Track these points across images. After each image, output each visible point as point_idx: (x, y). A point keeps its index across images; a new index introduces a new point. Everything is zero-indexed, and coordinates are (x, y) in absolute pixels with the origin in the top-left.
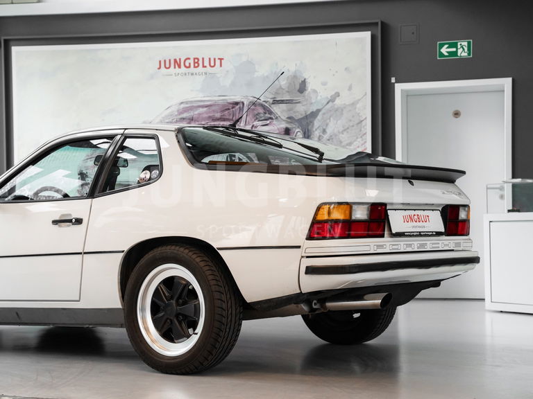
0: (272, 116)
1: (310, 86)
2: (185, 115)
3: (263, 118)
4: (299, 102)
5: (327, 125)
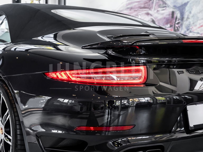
0: (166, 5)
2: (129, 6)
3: (162, 7)
5: (192, 9)
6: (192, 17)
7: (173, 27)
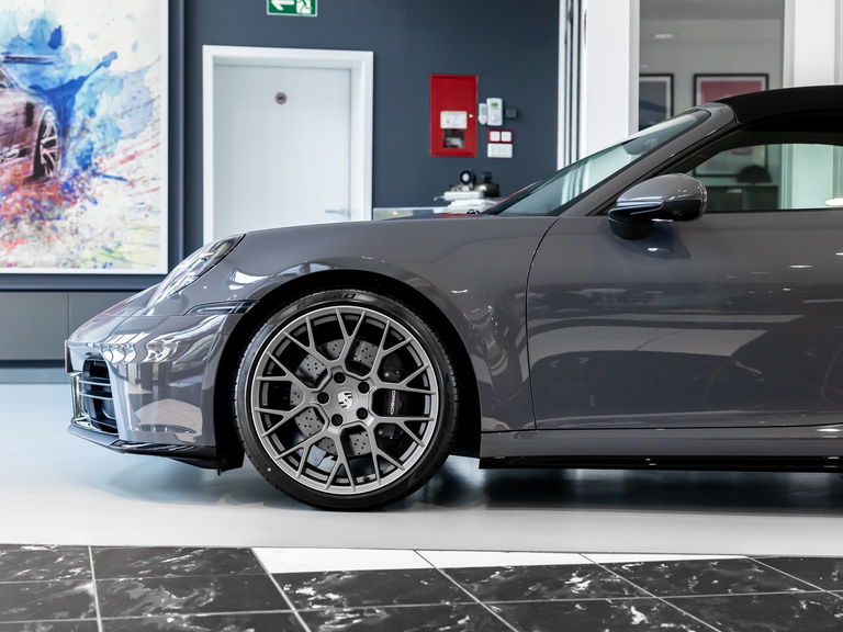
0: (4, 82)
1: (69, 39)
4: (50, 63)
5: (96, 102)
6: (99, 127)
7: (33, 154)
